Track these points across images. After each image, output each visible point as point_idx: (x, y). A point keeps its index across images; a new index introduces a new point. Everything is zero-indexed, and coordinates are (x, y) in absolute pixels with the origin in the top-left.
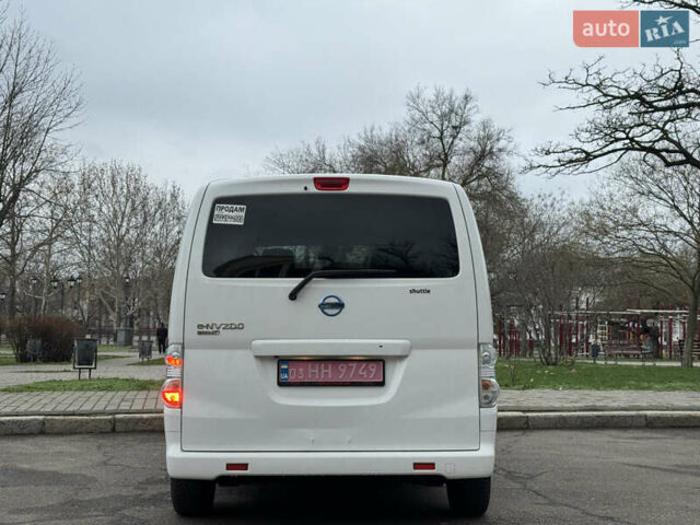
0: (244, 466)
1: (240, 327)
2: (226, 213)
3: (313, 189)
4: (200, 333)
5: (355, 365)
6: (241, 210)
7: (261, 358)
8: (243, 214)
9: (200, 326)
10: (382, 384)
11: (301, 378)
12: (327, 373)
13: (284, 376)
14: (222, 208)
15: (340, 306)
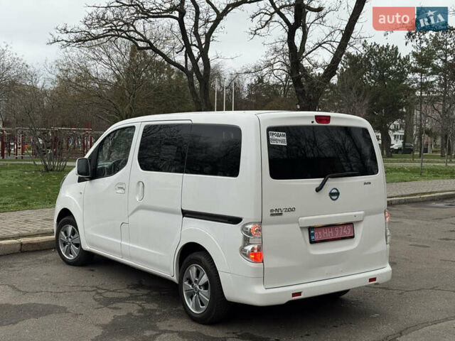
0: (299, 294)
1: (292, 210)
2: (276, 138)
3: (315, 123)
4: (272, 215)
5: (341, 227)
6: (284, 136)
7: (302, 228)
8: (285, 138)
9: (272, 211)
10: (353, 237)
11: (321, 238)
12: (328, 234)
13: (313, 238)
14: (273, 134)
15: (337, 194)
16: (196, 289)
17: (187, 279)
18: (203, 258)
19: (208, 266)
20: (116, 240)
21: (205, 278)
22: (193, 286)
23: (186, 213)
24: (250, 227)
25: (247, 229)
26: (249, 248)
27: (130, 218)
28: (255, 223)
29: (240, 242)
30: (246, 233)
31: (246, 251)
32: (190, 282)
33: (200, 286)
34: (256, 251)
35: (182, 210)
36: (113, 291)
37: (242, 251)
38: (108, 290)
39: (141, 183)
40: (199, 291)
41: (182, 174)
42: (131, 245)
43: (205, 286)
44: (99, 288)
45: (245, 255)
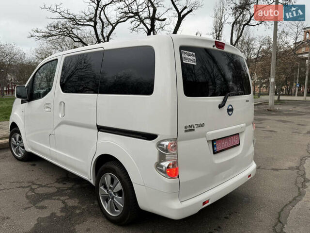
0: (207, 202)
1: (202, 125)
2: (187, 57)
4: (186, 131)
5: (232, 138)
6: (193, 55)
7: (208, 141)
8: (195, 58)
9: (186, 127)
10: (239, 144)
12: (225, 144)
13: (215, 149)
14: (185, 53)
15: (232, 110)
16: (111, 194)
17: (103, 184)
18: (116, 168)
19: (122, 176)
20: (46, 147)
21: (119, 187)
22: (108, 191)
23: (100, 129)
24: (166, 143)
25: (163, 145)
26: (165, 164)
27: (55, 131)
28: (171, 140)
29: (155, 158)
30: (163, 149)
31: (162, 166)
32: (105, 187)
33: (114, 193)
34: (171, 167)
35: (97, 126)
36: (44, 186)
37: (158, 166)
38: (40, 186)
39: (62, 103)
40: (113, 197)
41: (96, 95)
42: (57, 151)
43: (120, 193)
44: (34, 184)
45: (161, 171)
